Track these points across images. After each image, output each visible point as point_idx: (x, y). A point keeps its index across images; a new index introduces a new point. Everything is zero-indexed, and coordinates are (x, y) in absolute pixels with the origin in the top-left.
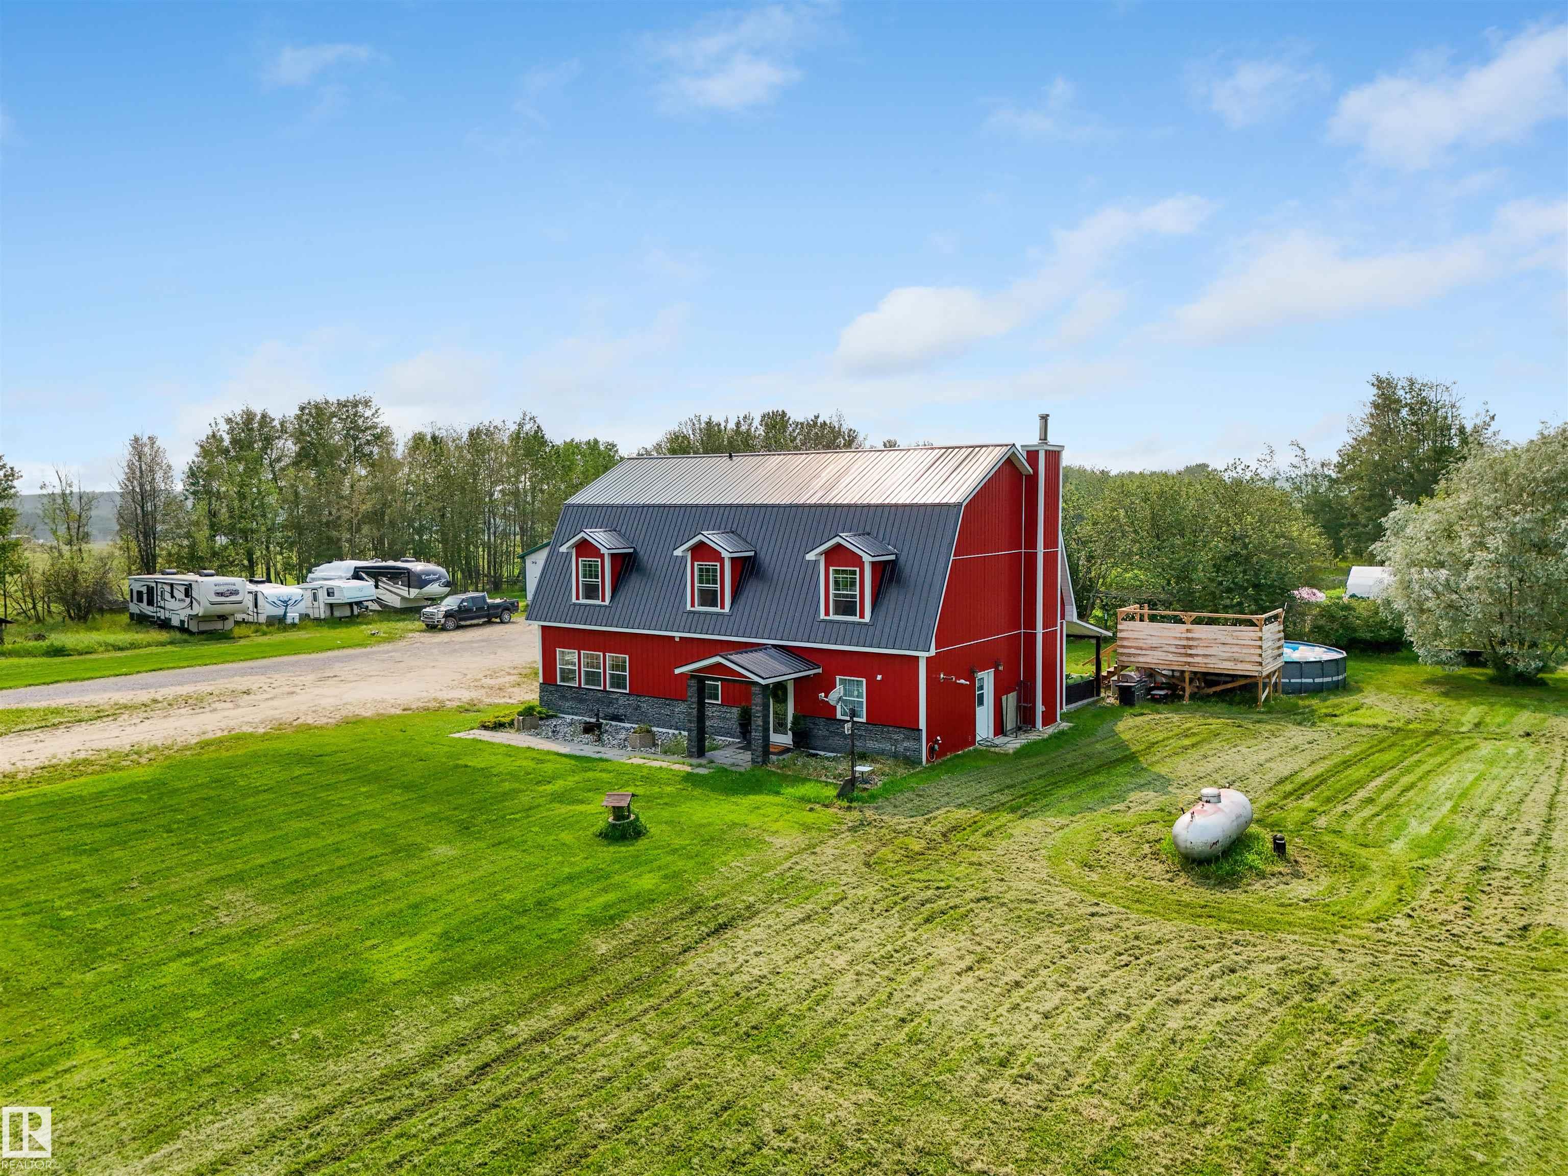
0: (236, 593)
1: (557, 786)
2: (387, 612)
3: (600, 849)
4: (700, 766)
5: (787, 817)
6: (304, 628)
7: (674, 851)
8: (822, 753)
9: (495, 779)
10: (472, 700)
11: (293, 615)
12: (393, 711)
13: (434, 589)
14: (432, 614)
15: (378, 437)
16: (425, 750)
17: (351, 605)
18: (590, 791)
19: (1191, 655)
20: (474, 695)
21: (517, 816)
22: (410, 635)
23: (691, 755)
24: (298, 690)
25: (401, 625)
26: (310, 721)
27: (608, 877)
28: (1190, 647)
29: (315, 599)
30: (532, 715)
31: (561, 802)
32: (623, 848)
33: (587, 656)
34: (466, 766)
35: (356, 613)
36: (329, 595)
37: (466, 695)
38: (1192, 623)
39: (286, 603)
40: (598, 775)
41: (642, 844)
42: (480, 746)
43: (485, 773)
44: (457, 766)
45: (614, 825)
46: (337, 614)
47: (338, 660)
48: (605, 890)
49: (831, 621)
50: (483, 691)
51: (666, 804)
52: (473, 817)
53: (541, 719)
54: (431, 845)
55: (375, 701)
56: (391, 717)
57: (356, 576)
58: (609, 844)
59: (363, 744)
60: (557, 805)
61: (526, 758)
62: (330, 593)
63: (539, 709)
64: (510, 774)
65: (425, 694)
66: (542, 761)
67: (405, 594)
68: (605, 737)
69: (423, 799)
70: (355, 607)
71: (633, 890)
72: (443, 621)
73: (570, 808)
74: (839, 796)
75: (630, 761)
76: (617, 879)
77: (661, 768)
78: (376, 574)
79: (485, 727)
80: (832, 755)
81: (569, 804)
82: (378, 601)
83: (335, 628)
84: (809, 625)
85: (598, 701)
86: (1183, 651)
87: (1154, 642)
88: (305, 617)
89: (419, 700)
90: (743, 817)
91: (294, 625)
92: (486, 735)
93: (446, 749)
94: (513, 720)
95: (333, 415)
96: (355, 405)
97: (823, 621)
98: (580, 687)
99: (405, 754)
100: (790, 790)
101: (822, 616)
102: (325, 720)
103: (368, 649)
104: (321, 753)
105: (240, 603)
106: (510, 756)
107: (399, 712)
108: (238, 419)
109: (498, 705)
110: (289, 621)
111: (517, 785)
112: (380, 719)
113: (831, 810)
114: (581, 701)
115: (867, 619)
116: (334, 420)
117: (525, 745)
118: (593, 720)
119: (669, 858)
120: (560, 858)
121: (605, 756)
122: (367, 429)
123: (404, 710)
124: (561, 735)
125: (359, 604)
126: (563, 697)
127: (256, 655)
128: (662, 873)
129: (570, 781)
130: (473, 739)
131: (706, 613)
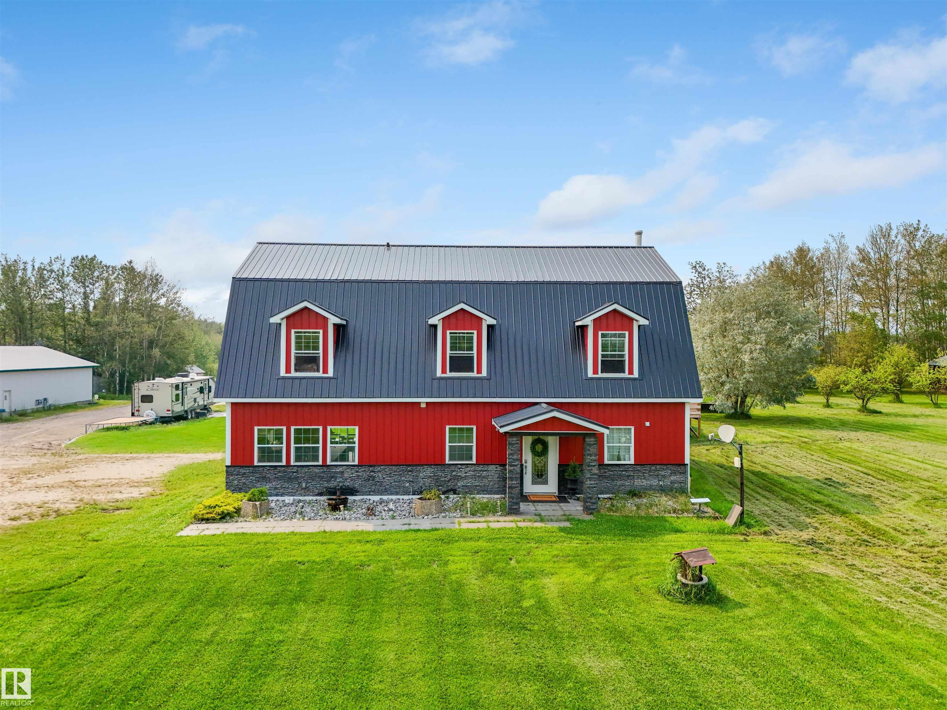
4: (541, 520)
33: (300, 431)
49: (600, 379)
79: (202, 521)
80: (605, 496)
85: (315, 477)
94: (239, 508)
97: (592, 379)
101: (591, 375)
114: (290, 480)
115: (636, 374)
126: (262, 478)
131: (460, 379)
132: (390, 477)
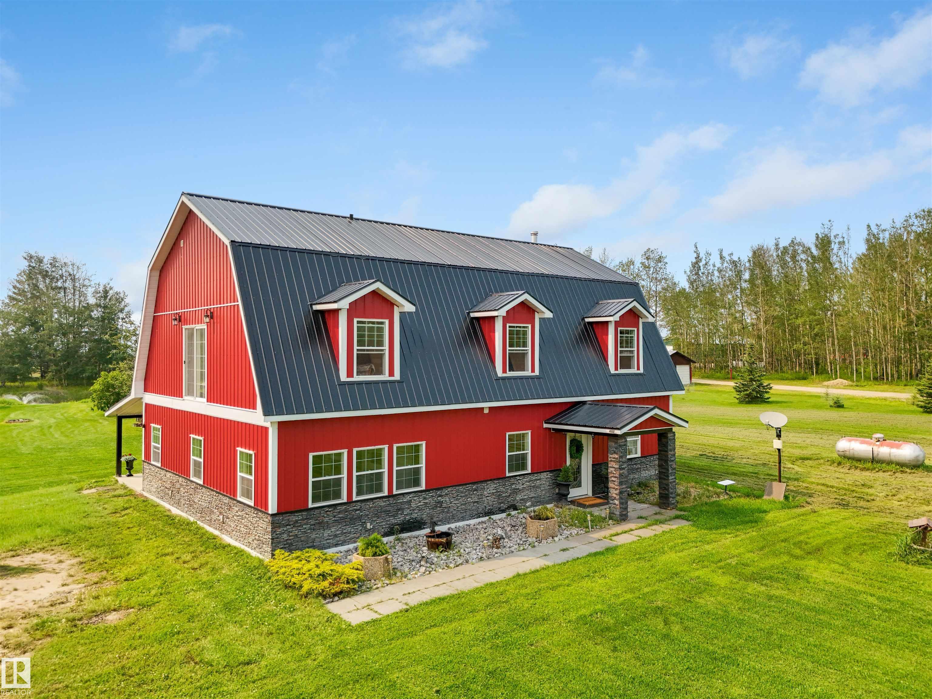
33: (362, 454)
49: (619, 375)
84: (605, 380)
85: (379, 512)
97: (614, 375)
98: (349, 502)
101: (613, 371)
114: (353, 521)
115: (642, 370)
126: (319, 525)
131: (517, 378)
132: (457, 500)
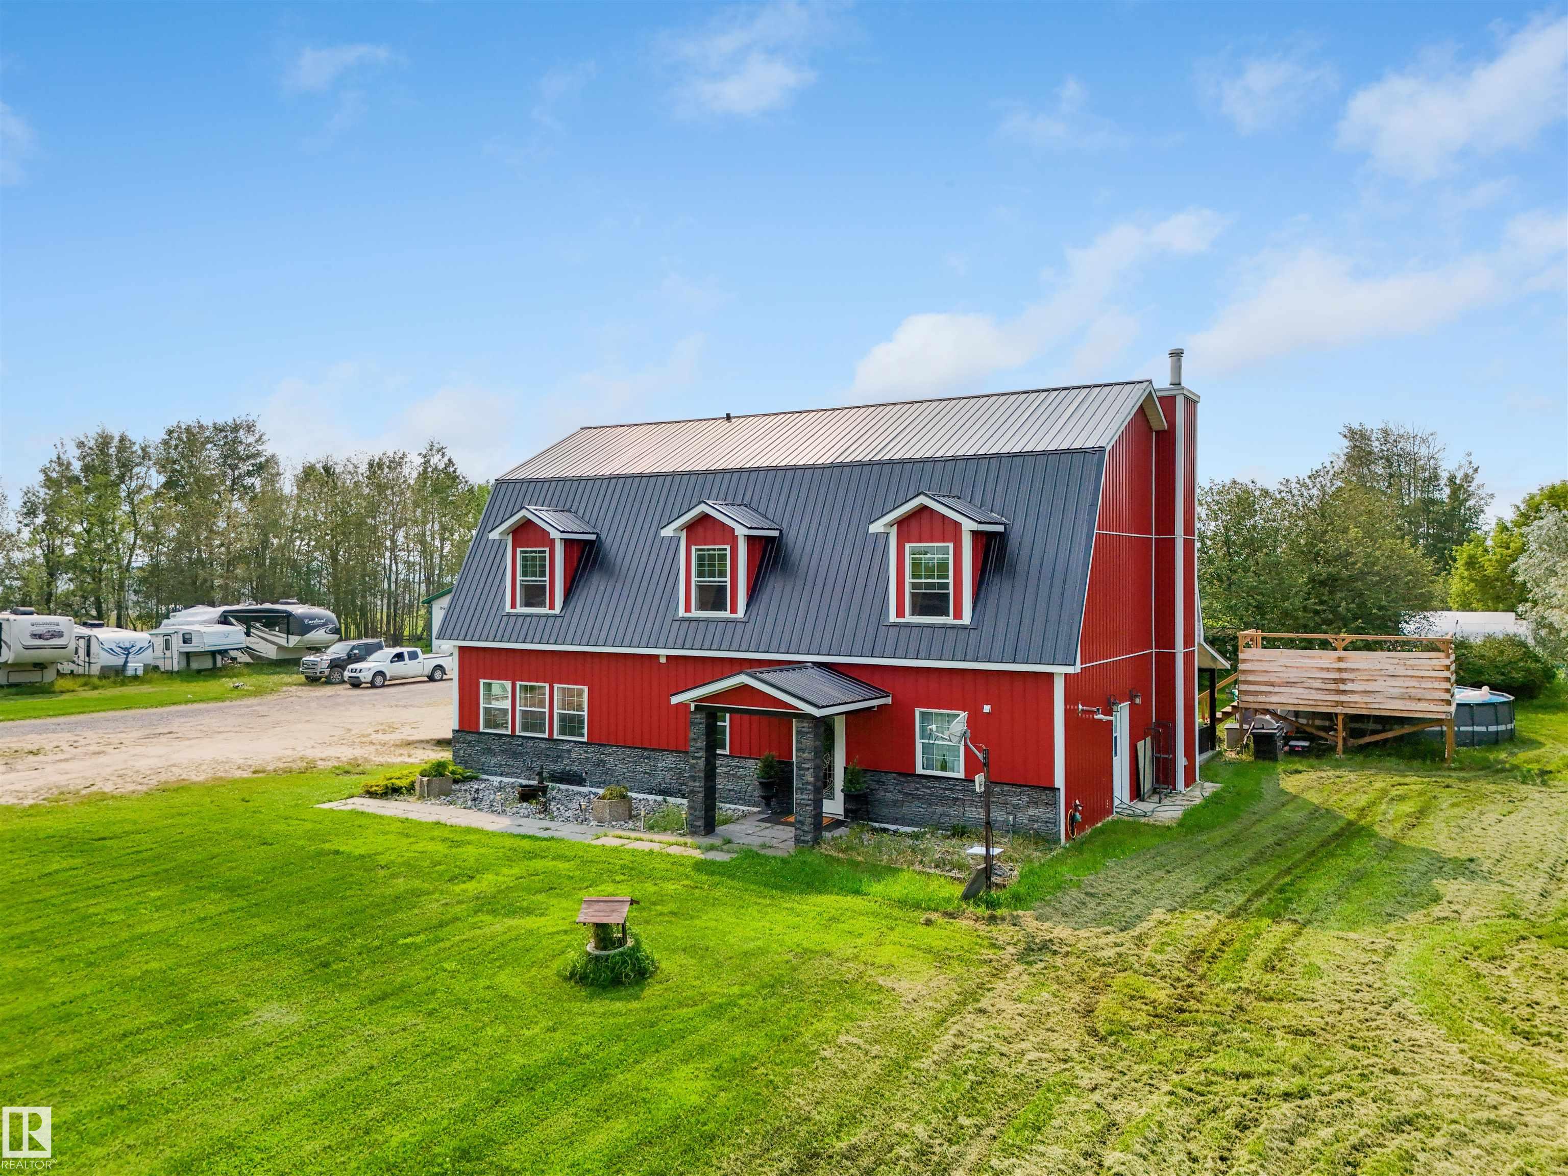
0: (60, 635)
1: (486, 883)
2: (260, 664)
3: (575, 1006)
4: (712, 848)
5: (893, 936)
6: (150, 682)
7: (718, 1011)
8: (892, 827)
9: (382, 873)
10: (356, 759)
11: (135, 665)
12: (238, 774)
13: (318, 635)
14: (315, 664)
15: (260, 468)
16: (275, 827)
17: (213, 654)
18: (539, 891)
19: (1344, 692)
20: (358, 752)
21: (418, 939)
22: (285, 689)
23: (693, 832)
24: (109, 749)
25: (275, 678)
26: (108, 788)
27: (603, 1077)
28: (1343, 681)
29: (167, 648)
30: (442, 775)
31: (493, 912)
32: (618, 1005)
33: (525, 689)
34: (337, 852)
35: (219, 664)
36: (185, 642)
37: (346, 754)
38: (1345, 649)
39: (127, 651)
40: (551, 864)
41: (652, 993)
42: (363, 821)
43: (367, 862)
44: (321, 853)
45: (597, 958)
46: (195, 665)
47: (182, 715)
48: (602, 1112)
49: (907, 625)
50: (372, 748)
51: (673, 913)
52: (339, 943)
53: (456, 781)
54: (251, 1003)
55: (217, 762)
56: (234, 781)
57: (224, 620)
58: (591, 997)
59: (178, 820)
60: (488, 918)
61: (432, 839)
62: (186, 640)
63: (451, 768)
64: (407, 864)
65: (289, 752)
66: (459, 844)
67: (283, 642)
68: (553, 806)
69: (254, 910)
70: (219, 658)
71: (664, 1110)
72: (327, 672)
73: (510, 922)
74: (966, 897)
75: (599, 842)
76: (623, 1080)
77: (651, 852)
78: (247, 619)
79: (371, 794)
80: (909, 829)
81: (506, 915)
82: (248, 650)
83: (188, 682)
84: (871, 632)
85: (540, 754)
86: (1333, 686)
87: (1293, 675)
88: (152, 670)
89: (279, 759)
90: (816, 937)
91: (136, 677)
92: (372, 806)
93: (309, 826)
94: (413, 784)
95: (208, 440)
96: (236, 428)
97: (895, 625)
98: (513, 736)
99: (240, 835)
100: (877, 888)
101: (893, 618)
102: (131, 787)
103: (227, 703)
104: (107, 834)
105: (64, 647)
106: (407, 836)
107: (245, 775)
108: (92, 443)
109: (391, 765)
110: (130, 672)
111: (417, 883)
112: (214, 786)
113: (963, 924)
114: (515, 755)
115: (966, 619)
116: (209, 446)
117: (432, 819)
118: (534, 783)
119: (715, 1026)
120: (502, 1030)
121: (557, 834)
122: (249, 457)
123: (255, 772)
124: (485, 804)
125: (224, 652)
126: (489, 751)
127: (73, 710)
128: (711, 1063)
129: (508, 875)
130: (352, 811)
131: (708, 621)
132: (623, 763)
